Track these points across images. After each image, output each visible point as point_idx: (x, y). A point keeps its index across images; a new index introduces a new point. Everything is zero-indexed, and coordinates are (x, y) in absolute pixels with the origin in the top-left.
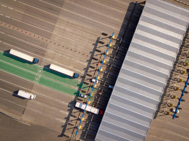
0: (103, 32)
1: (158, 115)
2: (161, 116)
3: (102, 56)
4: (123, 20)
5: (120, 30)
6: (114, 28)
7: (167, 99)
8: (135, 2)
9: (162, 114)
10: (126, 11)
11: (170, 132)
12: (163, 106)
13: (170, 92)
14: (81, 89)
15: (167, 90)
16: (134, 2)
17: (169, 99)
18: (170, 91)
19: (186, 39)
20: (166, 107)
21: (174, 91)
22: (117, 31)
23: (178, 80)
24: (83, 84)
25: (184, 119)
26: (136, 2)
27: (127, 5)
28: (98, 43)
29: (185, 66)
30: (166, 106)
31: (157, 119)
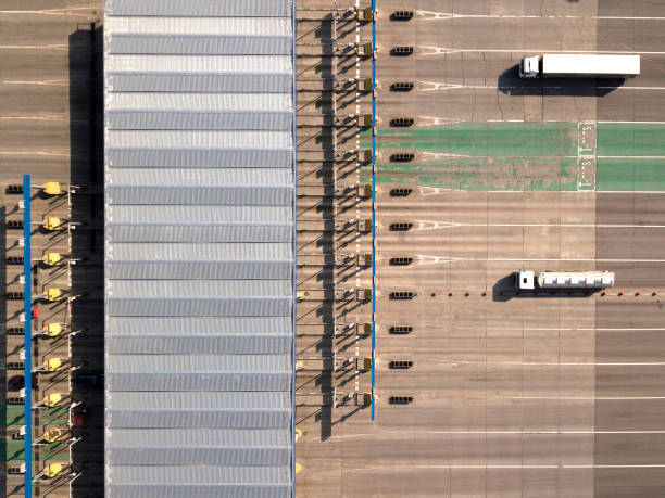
0: (6, 184)
1: (333, 420)
2: (348, 420)
3: (39, 276)
4: (67, 113)
5: (72, 153)
6: (43, 153)
7: (346, 347)
8: (88, 28)
9: (346, 411)
10: (68, 72)
11: (402, 467)
12: (342, 379)
13: (348, 315)
14: (8, 429)
15: (334, 311)
16: (83, 28)
17: (353, 343)
18: (345, 312)
19: (331, 96)
20: (354, 377)
21: (362, 306)
22: (62, 162)
23: (360, 258)
24: (8, 407)
25: (437, 397)
26: (93, 24)
27: (63, 47)
28: (5, 234)
29: (364, 199)
30: (350, 374)
31: (335, 438)
